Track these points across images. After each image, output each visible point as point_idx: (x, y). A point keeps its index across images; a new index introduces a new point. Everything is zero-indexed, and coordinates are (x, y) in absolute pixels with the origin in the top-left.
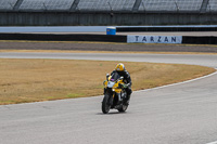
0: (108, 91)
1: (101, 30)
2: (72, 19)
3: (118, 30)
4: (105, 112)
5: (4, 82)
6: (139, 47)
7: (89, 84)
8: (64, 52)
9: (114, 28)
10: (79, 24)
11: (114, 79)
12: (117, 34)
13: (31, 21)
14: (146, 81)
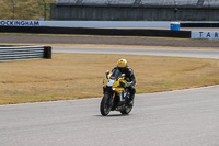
0: (108, 90)
1: (165, 25)
2: (135, 14)
3: (182, 25)
4: (104, 114)
5: (66, 77)
6: (203, 43)
7: (151, 80)
8: (127, 47)
9: (178, 23)
10: (142, 19)
11: (115, 76)
12: (181, 29)
13: (94, 16)
14: (209, 78)
